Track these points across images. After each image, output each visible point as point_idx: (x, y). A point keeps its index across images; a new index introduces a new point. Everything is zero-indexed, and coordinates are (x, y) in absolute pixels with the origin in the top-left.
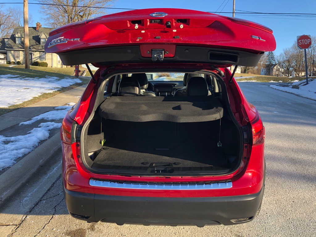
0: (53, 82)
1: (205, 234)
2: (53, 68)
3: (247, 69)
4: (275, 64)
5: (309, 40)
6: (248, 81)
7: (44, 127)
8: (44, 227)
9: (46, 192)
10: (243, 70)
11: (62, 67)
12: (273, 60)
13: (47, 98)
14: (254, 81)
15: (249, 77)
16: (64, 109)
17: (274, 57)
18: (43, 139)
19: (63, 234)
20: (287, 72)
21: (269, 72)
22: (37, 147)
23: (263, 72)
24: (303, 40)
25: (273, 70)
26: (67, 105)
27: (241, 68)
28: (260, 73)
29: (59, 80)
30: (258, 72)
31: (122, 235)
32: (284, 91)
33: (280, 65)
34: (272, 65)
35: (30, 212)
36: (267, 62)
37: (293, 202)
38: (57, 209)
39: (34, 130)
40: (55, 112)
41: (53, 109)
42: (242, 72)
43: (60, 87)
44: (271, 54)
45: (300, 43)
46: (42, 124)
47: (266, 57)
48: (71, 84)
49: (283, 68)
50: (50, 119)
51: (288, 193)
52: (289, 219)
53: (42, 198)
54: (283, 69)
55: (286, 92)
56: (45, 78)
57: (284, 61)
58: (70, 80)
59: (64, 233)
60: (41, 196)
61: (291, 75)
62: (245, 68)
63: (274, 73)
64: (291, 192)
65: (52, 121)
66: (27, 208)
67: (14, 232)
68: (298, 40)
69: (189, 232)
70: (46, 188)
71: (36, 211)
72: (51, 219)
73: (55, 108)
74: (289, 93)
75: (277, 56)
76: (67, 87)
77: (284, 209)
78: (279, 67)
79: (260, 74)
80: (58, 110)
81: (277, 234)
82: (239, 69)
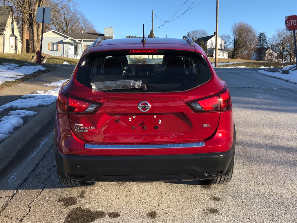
0: (13, 69)
1: (185, 197)
2: (6, 54)
3: (235, 53)
4: (267, 47)
6: (236, 67)
7: (15, 115)
8: (37, 197)
9: (31, 171)
10: (231, 55)
11: (16, 53)
12: (265, 43)
13: (10, 86)
14: (242, 67)
15: (237, 63)
16: (32, 97)
17: (265, 39)
18: (17, 126)
19: (55, 201)
20: (281, 56)
21: (261, 56)
22: (12, 133)
23: (254, 57)
24: (291, 21)
25: (265, 54)
26: (35, 93)
27: (229, 53)
28: (251, 58)
29: (18, 67)
30: (249, 57)
31: (110, 200)
32: (272, 77)
33: (273, 48)
34: (264, 48)
35: (20, 186)
36: (257, 45)
37: (265, 171)
38: (45, 184)
39: (6, 118)
40: (23, 100)
41: (20, 97)
42: (229, 57)
43: (22, 75)
44: (262, 37)
45: (289, 24)
46: (12, 112)
47: (257, 40)
48: (34, 71)
49: (277, 52)
50: (19, 107)
51: (262, 165)
52: (260, 183)
53: (29, 176)
54: (276, 54)
55: (275, 77)
56: (2, 64)
57: (278, 44)
58: (32, 67)
59: (57, 200)
60: (27, 175)
61: (285, 61)
62: (233, 53)
63: (266, 58)
64: (264, 164)
65: (22, 109)
66: (17, 184)
67: (9, 202)
68: (286, 21)
69: (170, 196)
70: (30, 169)
71: (25, 186)
72: (42, 191)
73: (21, 97)
74: (278, 78)
75: (270, 39)
76: (30, 75)
77: (256, 177)
78: (272, 51)
79: (251, 60)
80: (25, 98)
81: (248, 194)
82: (226, 53)
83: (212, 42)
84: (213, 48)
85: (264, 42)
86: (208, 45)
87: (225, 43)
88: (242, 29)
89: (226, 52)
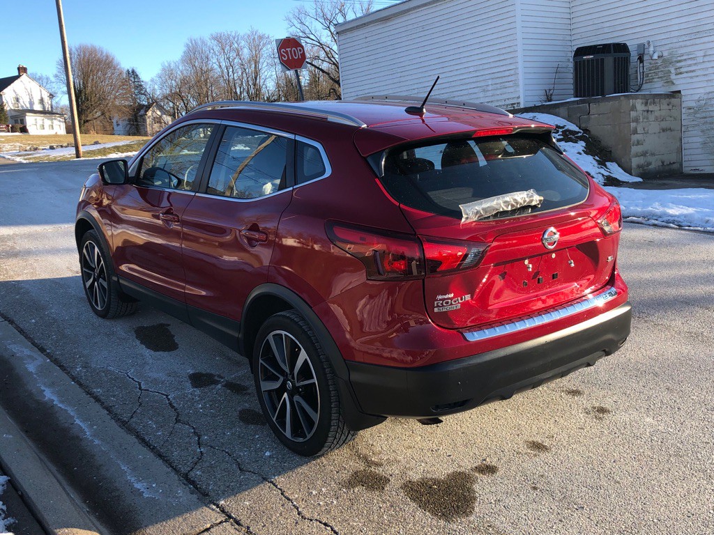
3: (83, 121)
4: (146, 103)
5: (300, 51)
12: (142, 94)
17: (141, 85)
21: (137, 125)
23: (121, 128)
24: (289, 50)
25: (145, 121)
28: (114, 130)
34: (141, 107)
36: (126, 99)
42: (68, 131)
44: (132, 79)
45: (285, 57)
57: (169, 95)
63: (149, 129)
78: (159, 113)
79: (113, 134)
82: (60, 121)
83: (17, 95)
84: (20, 108)
85: (139, 92)
86: (7, 102)
87: (51, 95)
88: (88, 60)
89: (58, 118)
